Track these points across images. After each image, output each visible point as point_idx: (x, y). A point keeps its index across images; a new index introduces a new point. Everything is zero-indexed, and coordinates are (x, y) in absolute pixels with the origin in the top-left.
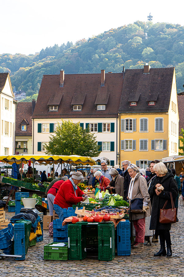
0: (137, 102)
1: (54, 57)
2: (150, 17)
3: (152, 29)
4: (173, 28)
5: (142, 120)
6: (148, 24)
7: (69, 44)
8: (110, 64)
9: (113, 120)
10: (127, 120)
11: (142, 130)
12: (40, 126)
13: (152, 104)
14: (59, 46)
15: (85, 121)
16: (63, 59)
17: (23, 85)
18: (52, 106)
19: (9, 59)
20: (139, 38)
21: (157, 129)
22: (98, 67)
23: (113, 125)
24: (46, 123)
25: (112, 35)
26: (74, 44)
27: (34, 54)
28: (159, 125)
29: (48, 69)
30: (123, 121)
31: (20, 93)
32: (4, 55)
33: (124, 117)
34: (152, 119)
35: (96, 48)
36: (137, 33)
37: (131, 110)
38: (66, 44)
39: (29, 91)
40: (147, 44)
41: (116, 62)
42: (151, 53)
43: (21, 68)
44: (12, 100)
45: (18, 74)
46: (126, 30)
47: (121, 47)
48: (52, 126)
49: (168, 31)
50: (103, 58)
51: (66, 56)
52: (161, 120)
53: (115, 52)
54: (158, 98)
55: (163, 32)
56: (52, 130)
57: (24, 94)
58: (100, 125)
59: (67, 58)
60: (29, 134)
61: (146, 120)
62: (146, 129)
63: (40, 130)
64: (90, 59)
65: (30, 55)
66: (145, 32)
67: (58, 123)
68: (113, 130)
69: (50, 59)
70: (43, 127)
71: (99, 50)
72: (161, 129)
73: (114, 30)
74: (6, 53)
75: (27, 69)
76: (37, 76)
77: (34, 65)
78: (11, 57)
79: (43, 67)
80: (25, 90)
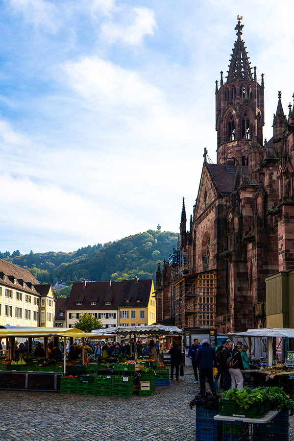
0: (130, 301)
1: (87, 255)
2: (159, 227)
3: (160, 236)
4: (175, 236)
5: (132, 311)
6: (158, 232)
7: (99, 245)
8: (128, 262)
9: (115, 312)
10: (123, 311)
11: (132, 317)
12: (70, 314)
13: (138, 302)
14: (92, 246)
15: (98, 312)
16: (94, 258)
17: (64, 276)
18: (78, 302)
19: (54, 256)
20: (150, 243)
21: (141, 317)
22: (120, 264)
23: (115, 314)
24: (74, 313)
25: (131, 241)
26: (103, 245)
27: (72, 252)
28: (143, 315)
29: (83, 265)
30: (121, 312)
31: (61, 283)
32: (50, 253)
33: (122, 310)
34: (138, 311)
35: (119, 250)
36: (149, 239)
37: (126, 306)
38: (96, 245)
39: (68, 281)
40: (156, 247)
41: (133, 260)
42: (159, 254)
43: (62, 264)
44: (53, 300)
45: (60, 268)
46: (141, 237)
47: (137, 250)
48: (78, 314)
49: (172, 238)
50: (124, 258)
51: (96, 255)
52: (144, 311)
53: (132, 253)
54: (142, 298)
55: (168, 239)
56: (78, 317)
57: (65, 283)
58: (107, 314)
59: (97, 257)
60: (64, 319)
61: (135, 311)
62: (135, 317)
63: (70, 317)
64: (114, 258)
65: (69, 253)
66: (155, 238)
67: (82, 313)
68: (115, 318)
69: (85, 257)
70: (72, 315)
71: (121, 252)
72: (144, 317)
73: (132, 236)
74: (51, 251)
75: (67, 264)
76: (74, 270)
77: (72, 261)
78: (55, 255)
79: (79, 263)
80: (65, 281)
